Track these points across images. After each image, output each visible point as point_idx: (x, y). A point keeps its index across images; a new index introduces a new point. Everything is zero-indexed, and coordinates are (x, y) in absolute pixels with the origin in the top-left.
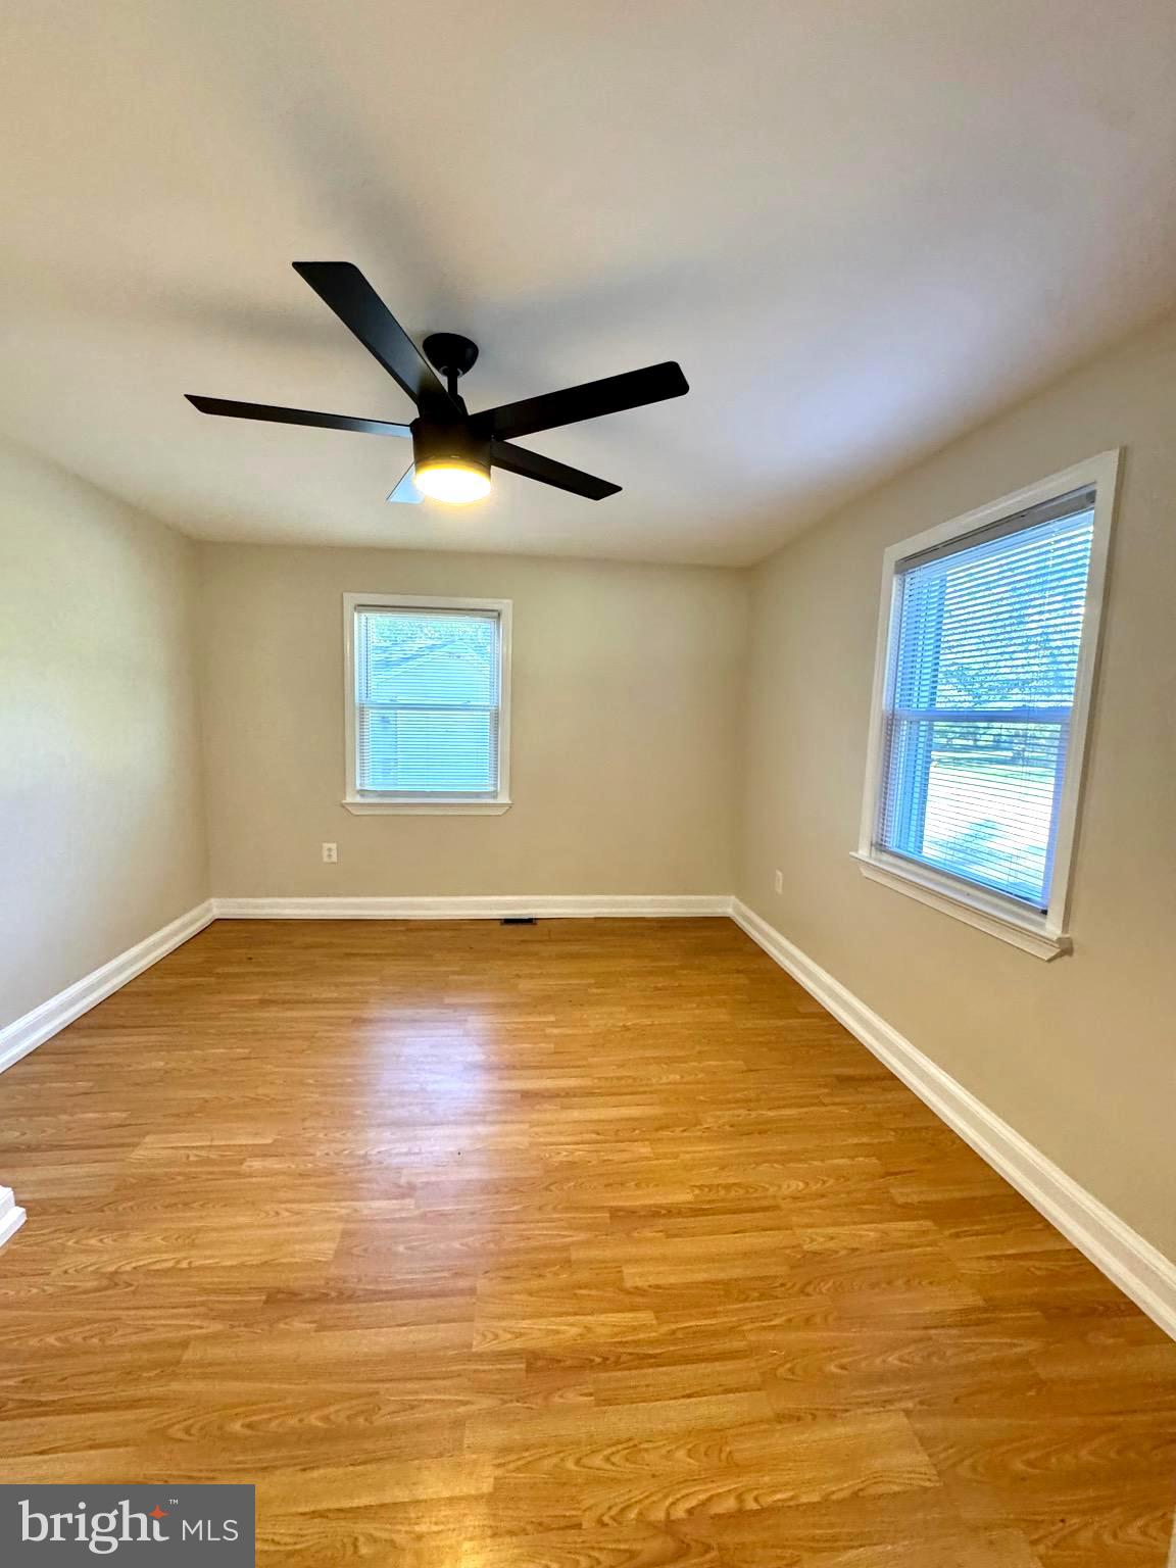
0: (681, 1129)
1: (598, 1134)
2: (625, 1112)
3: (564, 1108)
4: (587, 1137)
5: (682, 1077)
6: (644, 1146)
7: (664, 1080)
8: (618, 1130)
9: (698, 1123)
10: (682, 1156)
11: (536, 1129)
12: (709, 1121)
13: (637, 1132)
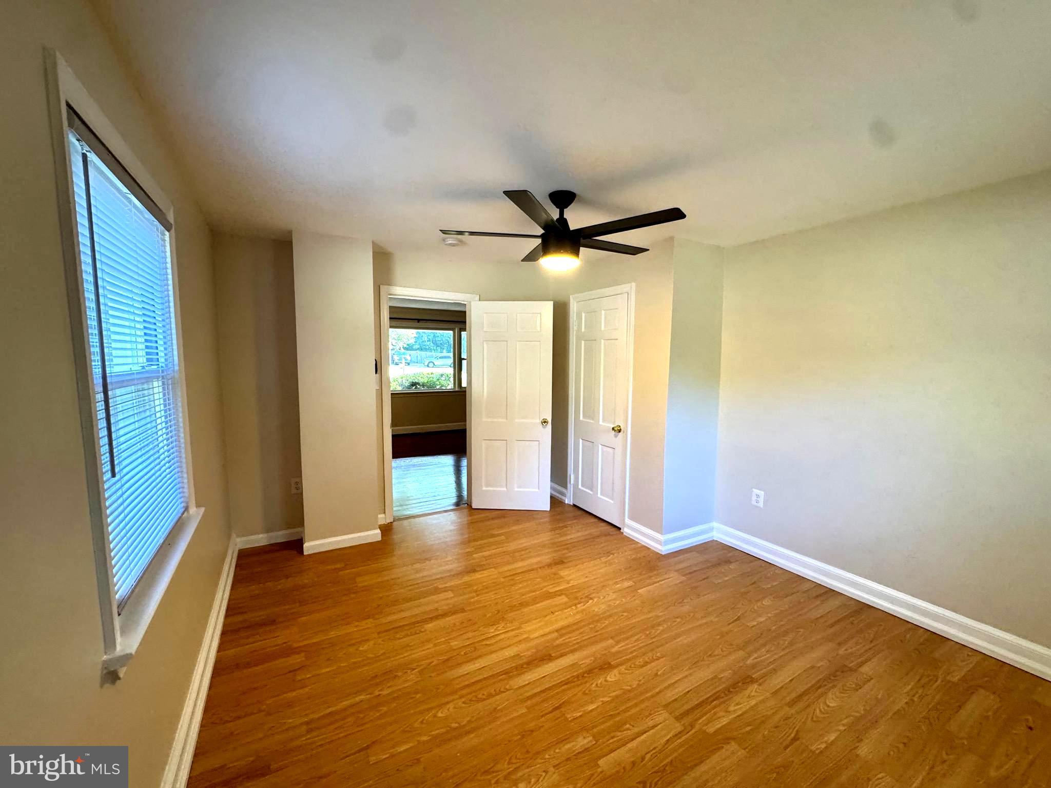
0: (433, 664)
1: (486, 645)
2: (478, 664)
3: (518, 656)
4: (493, 641)
5: (435, 716)
6: (455, 645)
7: (451, 706)
8: (475, 651)
9: (421, 672)
10: (431, 645)
11: (525, 636)
12: (413, 676)
13: (462, 653)
